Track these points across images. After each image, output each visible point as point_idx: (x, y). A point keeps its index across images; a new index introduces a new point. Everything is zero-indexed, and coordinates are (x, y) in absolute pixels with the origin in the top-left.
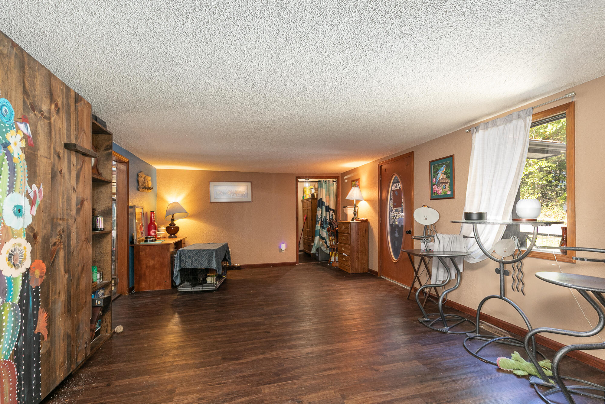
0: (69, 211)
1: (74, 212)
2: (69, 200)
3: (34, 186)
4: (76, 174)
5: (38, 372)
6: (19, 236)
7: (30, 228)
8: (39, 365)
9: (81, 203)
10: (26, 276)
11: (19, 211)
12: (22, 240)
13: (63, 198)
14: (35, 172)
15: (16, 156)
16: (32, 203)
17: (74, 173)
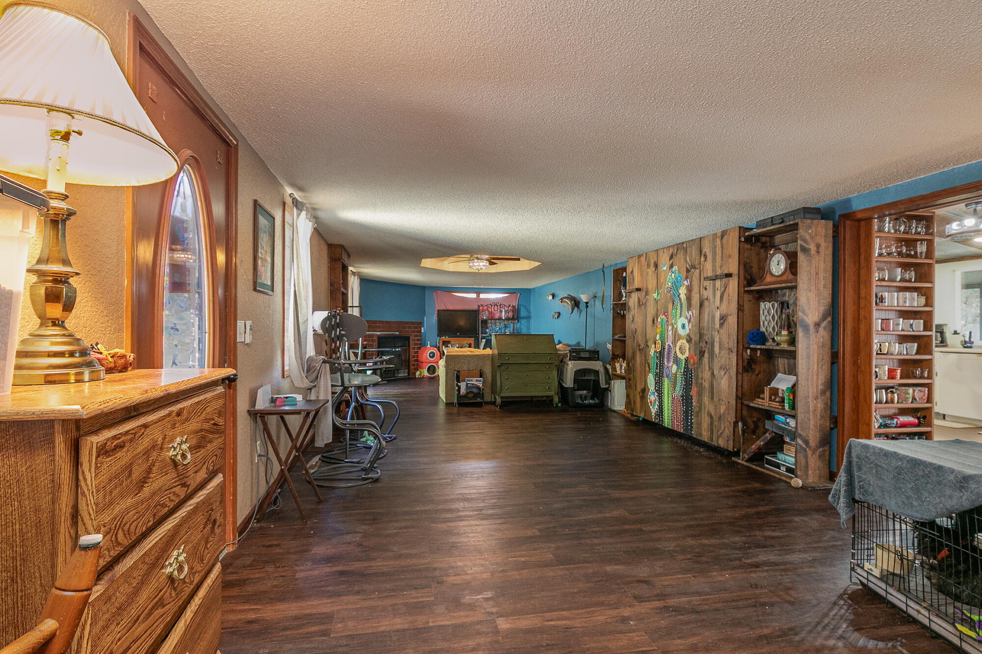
0: (713, 325)
1: (718, 326)
2: (713, 317)
3: (690, 312)
4: (720, 297)
5: (692, 419)
6: (683, 339)
7: (688, 335)
8: (692, 415)
9: (723, 318)
10: (687, 360)
11: (683, 326)
12: (685, 341)
13: (708, 316)
14: (691, 303)
15: (682, 299)
16: (689, 322)
17: (718, 294)
